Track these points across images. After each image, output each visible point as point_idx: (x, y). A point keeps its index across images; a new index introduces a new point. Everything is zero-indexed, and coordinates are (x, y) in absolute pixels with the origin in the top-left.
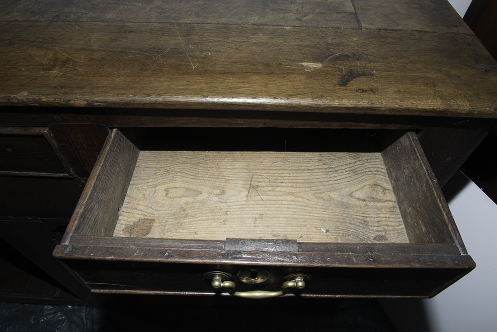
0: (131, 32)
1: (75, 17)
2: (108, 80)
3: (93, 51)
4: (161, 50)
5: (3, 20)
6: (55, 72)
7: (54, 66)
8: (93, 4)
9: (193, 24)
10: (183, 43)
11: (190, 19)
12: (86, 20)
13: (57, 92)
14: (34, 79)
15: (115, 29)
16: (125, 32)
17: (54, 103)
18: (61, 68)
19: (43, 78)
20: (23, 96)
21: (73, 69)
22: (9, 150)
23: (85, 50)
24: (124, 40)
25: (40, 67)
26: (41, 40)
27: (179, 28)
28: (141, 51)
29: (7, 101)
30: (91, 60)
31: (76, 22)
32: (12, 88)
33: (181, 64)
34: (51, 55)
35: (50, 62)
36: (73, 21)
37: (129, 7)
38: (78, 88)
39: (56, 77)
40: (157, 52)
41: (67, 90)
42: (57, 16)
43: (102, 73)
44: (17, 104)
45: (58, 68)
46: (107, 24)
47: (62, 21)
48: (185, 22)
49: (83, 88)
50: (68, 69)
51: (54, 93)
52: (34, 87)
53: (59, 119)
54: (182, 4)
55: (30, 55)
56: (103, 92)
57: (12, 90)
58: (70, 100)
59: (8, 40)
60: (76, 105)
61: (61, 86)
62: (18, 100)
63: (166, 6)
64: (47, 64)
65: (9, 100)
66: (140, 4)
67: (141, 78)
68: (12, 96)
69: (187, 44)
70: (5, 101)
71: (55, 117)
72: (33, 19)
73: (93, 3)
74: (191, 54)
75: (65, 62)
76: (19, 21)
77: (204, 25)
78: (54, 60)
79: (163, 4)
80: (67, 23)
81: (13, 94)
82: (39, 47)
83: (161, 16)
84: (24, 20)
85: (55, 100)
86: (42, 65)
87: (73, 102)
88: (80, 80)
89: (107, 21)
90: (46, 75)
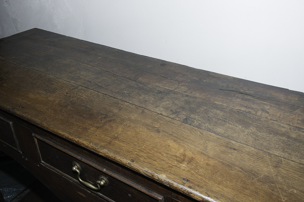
0: (235, 149)
1: (198, 124)
2: (219, 187)
3: (209, 157)
4: (257, 174)
5: (154, 111)
6: (184, 165)
7: (183, 160)
8: (209, 117)
9: (280, 158)
10: (274, 173)
11: (278, 152)
12: (204, 129)
13: (185, 184)
14: (170, 166)
15: (224, 143)
16: (231, 148)
17: (180, 190)
18: (188, 163)
19: (176, 167)
20: (163, 177)
21: (195, 168)
22: (130, 195)
23: (204, 154)
24: (230, 155)
25: (175, 158)
26: (176, 135)
27: (270, 157)
28: (242, 169)
29: (152, 176)
30: (208, 164)
31: (198, 128)
32: (157, 168)
33: (273, 194)
34: (182, 150)
35: (181, 156)
36: (196, 127)
37: (233, 126)
38: (198, 186)
39: (184, 170)
40: (254, 175)
41: (191, 185)
42: (186, 119)
43: (215, 179)
44: (157, 180)
45: (186, 163)
46: (218, 136)
47: (189, 124)
48: (274, 154)
49: (202, 188)
50: (192, 166)
51: (183, 184)
52: (170, 173)
53: (174, 196)
54: (271, 136)
55: (169, 146)
56: (215, 197)
57: (156, 169)
58: (192, 193)
59: (157, 128)
60: (193, 198)
61: (188, 180)
62: (159, 178)
63: (259, 134)
64: (179, 157)
65: (153, 176)
66: (240, 126)
67: (243, 195)
68: (156, 174)
69: (277, 175)
70: (150, 175)
71: (172, 194)
72: (171, 116)
73: (209, 115)
74: (280, 186)
75: (191, 160)
76: (163, 115)
77: (289, 161)
78: (184, 155)
79: (257, 131)
80: (192, 127)
81: (157, 173)
82: (175, 141)
83: (256, 142)
84: (166, 115)
85: (182, 189)
86: (176, 156)
87: (193, 195)
88: (200, 180)
89: (218, 134)
90: (178, 166)
